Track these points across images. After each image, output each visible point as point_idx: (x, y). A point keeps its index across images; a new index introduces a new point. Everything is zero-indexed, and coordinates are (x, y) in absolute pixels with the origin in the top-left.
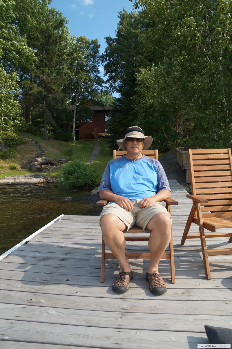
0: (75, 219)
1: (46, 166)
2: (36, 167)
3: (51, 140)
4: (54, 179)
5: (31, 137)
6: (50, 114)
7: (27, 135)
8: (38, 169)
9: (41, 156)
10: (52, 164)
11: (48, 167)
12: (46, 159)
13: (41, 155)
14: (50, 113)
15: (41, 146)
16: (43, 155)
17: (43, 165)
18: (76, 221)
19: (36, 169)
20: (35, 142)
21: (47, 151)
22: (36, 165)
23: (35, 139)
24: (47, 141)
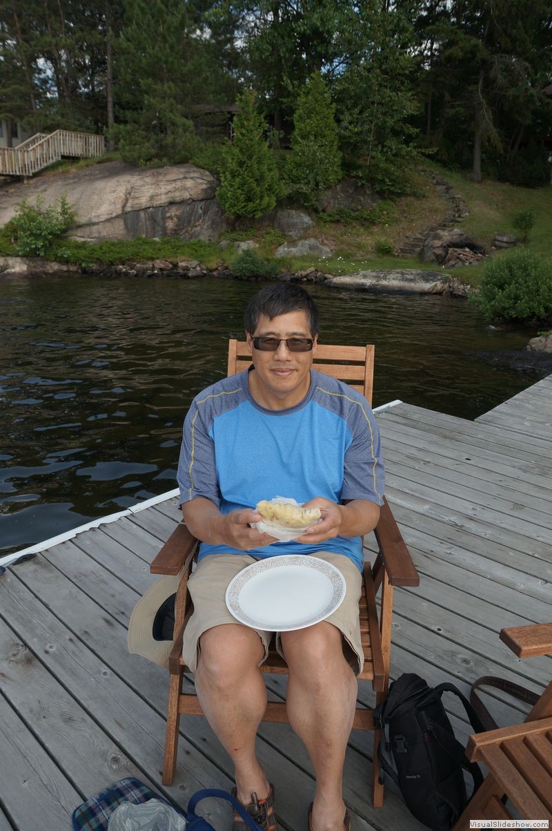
0: (415, 417)
1: (459, 250)
2: (434, 253)
3: (489, 182)
4: (469, 286)
5: (437, 174)
6: (490, 113)
7: (428, 169)
8: (437, 256)
9: (453, 225)
10: (474, 247)
11: (464, 255)
12: (461, 235)
13: (452, 221)
14: (490, 110)
15: (458, 198)
16: (458, 222)
17: (451, 249)
18: (413, 423)
19: (434, 258)
20: (445, 187)
21: (469, 212)
22: (434, 248)
23: (445, 180)
24: (477, 186)
